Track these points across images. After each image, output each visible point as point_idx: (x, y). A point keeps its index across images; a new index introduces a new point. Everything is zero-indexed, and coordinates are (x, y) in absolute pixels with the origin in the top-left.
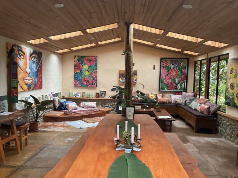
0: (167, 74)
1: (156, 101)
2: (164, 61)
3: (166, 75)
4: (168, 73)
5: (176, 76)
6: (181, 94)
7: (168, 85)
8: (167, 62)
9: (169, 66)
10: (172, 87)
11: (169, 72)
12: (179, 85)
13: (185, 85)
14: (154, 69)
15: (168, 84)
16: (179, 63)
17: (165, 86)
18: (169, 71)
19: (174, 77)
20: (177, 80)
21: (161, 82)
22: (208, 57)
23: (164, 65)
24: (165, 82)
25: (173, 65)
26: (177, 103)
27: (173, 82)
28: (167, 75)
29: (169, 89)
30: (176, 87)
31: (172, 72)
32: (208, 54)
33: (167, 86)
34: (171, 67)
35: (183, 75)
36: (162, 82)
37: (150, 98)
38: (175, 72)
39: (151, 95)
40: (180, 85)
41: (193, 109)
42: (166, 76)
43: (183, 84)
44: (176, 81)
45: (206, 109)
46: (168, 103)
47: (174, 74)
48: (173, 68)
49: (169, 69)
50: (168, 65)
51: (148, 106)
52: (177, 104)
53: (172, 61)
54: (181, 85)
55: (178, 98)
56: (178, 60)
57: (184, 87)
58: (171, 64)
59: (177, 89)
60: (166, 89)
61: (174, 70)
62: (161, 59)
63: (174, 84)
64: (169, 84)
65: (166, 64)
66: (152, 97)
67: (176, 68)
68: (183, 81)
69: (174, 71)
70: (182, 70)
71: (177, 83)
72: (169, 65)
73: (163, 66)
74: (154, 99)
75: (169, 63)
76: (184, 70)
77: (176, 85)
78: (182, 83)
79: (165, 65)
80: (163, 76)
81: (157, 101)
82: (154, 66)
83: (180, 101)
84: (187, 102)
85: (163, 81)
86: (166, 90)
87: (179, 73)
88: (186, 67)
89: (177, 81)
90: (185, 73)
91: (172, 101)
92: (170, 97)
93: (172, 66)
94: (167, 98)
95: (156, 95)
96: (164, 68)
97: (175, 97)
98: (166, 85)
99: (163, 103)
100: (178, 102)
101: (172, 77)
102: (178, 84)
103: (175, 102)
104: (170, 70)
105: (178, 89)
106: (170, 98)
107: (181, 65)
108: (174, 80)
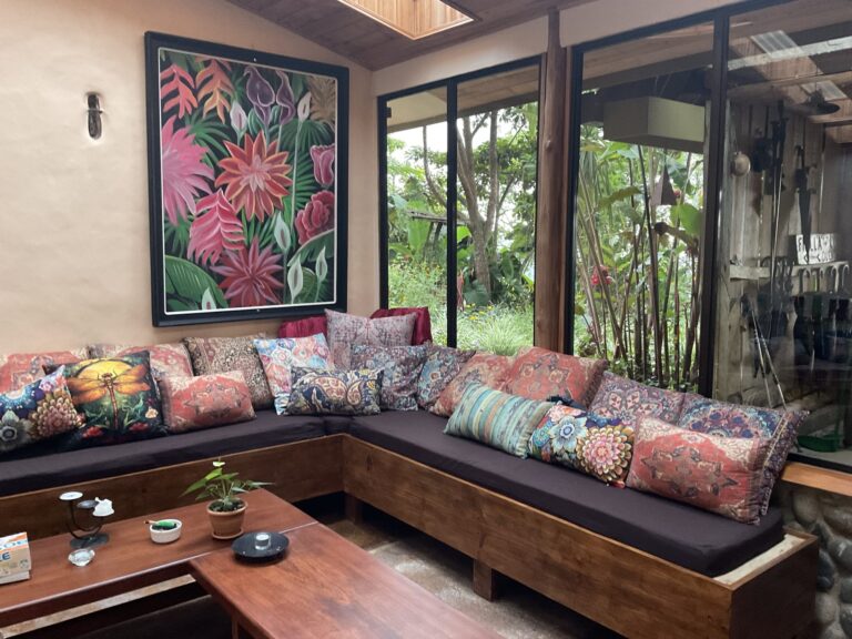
0: (204, 178)
1: (152, 413)
2: (174, 69)
3: (205, 187)
4: (218, 171)
5: (272, 198)
6: (325, 330)
7: (219, 270)
8: (200, 78)
9: (220, 114)
10: (252, 281)
11: (220, 164)
12: (296, 264)
13: (330, 261)
14: (95, 130)
15: (224, 260)
16: (285, 96)
17: (200, 277)
18: (220, 156)
19: (263, 207)
20: (281, 227)
21: (162, 242)
22: (567, 40)
23: (179, 100)
24: (199, 241)
25: (247, 107)
26: (327, 404)
27: (255, 240)
28: (211, 184)
29: (230, 295)
30: (280, 275)
31: (243, 166)
32: (565, 15)
33: (219, 279)
34: (234, 125)
35: (317, 188)
36: (178, 250)
37: (98, 393)
38: (267, 167)
39: (97, 370)
40: (303, 265)
41: (521, 452)
42: (203, 194)
43: (321, 257)
44: (277, 235)
45: (737, 469)
46: (251, 411)
47: (256, 178)
48: (252, 134)
49: (220, 139)
50: (208, 106)
51: (104, 508)
52: (321, 415)
53: (235, 73)
54: (309, 264)
55: (313, 362)
56: (279, 71)
57: (330, 276)
58: (229, 99)
59: (283, 294)
60: (207, 297)
61: (260, 151)
62: (153, 41)
63: (263, 261)
64: (233, 257)
65: (195, 93)
66: (109, 382)
67: (273, 135)
68: (316, 232)
69: (255, 158)
70: (307, 150)
71: (286, 250)
72: (216, 102)
73: (175, 110)
74: (133, 399)
75: (215, 86)
76: (324, 157)
77: (280, 262)
78: (313, 253)
79: (185, 98)
80: (181, 192)
81: (161, 415)
82: (93, 100)
83: (341, 386)
84: (386, 383)
85: (180, 236)
86: (208, 304)
87: (291, 173)
88: (332, 134)
89: (282, 233)
90: (328, 177)
91: (276, 389)
92: (252, 359)
93: (240, 119)
94: (236, 376)
95: (142, 357)
96: (179, 124)
97: (289, 354)
98: (206, 266)
99: (222, 418)
100: (334, 396)
101: (245, 200)
102: (291, 253)
103: (308, 395)
104: (228, 144)
105: (294, 292)
106: (258, 371)
107: (302, 116)
108: (260, 224)
